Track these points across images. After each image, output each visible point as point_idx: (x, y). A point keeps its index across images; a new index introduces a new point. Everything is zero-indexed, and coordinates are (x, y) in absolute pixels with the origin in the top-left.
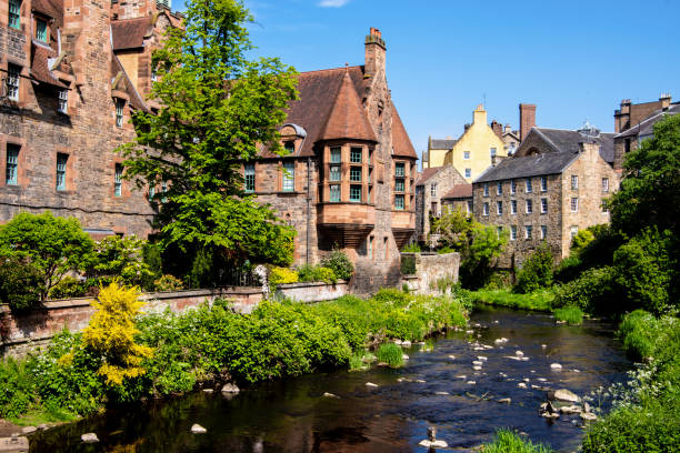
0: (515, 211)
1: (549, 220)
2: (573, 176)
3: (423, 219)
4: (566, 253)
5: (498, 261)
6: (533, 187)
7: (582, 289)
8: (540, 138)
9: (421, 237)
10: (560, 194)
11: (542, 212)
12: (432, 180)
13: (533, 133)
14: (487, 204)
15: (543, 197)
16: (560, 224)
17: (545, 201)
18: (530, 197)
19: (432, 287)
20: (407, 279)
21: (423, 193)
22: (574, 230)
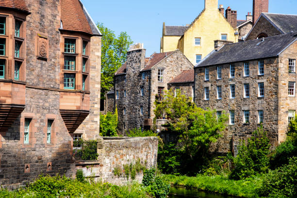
0: (233, 96)
1: (265, 105)
2: (290, 60)
3: (149, 104)
4: (282, 138)
5: (218, 146)
6: (251, 70)
7: (288, 176)
8: (269, 23)
9: (146, 122)
10: (277, 78)
11: (259, 96)
12: (159, 66)
13: (263, 19)
14: (207, 88)
15: (260, 81)
16: (277, 109)
17: (262, 85)
18: (247, 82)
19: (117, 173)
20: (84, 166)
21: (150, 78)
22: (290, 114)
